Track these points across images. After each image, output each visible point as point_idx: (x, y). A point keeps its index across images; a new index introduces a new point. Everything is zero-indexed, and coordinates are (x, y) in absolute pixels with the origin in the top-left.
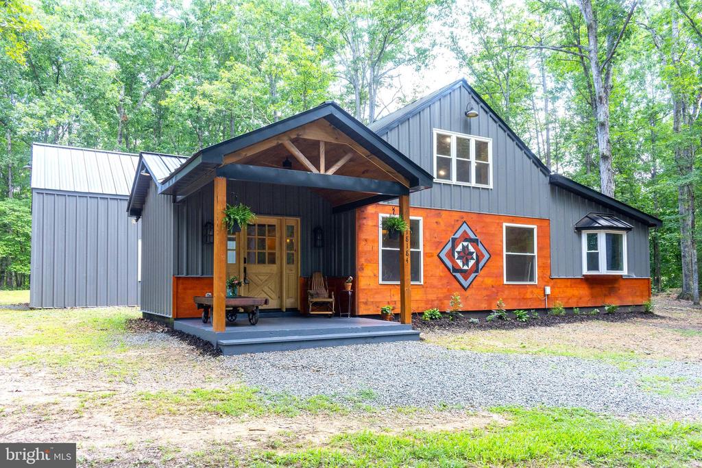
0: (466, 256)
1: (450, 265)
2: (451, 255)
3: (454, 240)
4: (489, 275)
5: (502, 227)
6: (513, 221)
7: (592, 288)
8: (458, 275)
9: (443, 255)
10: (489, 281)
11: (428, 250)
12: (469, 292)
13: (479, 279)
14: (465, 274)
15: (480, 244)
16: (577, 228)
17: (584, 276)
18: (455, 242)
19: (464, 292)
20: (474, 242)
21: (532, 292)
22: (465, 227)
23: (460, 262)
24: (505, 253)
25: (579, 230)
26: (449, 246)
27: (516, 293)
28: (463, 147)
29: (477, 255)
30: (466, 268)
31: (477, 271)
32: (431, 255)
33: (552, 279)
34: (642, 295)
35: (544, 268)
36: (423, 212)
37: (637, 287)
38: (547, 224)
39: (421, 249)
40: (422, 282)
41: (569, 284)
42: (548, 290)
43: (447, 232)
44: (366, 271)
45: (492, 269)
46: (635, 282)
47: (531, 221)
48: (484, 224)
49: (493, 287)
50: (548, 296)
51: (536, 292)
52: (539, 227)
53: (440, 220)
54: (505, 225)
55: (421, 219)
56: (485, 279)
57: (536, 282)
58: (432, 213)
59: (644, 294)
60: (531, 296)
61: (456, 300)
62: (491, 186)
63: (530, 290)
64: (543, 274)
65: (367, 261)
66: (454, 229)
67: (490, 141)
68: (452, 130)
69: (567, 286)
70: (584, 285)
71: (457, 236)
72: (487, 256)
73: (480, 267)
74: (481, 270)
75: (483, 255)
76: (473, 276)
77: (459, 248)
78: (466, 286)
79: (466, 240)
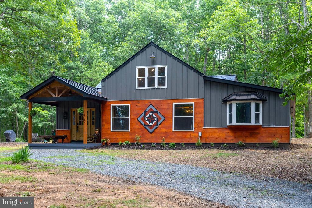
1: (143, 123)
2: (144, 119)
3: (145, 112)
4: (163, 127)
5: (172, 105)
6: (179, 102)
7: (235, 133)
8: (147, 127)
9: (139, 119)
10: (164, 130)
11: (132, 117)
12: (153, 135)
13: (158, 129)
14: (151, 127)
15: (159, 113)
16: (223, 101)
17: (228, 126)
18: (145, 114)
19: (150, 135)
20: (156, 113)
21: (190, 135)
22: (151, 106)
24: (174, 116)
25: (225, 102)
26: (143, 115)
27: (180, 135)
29: (157, 118)
30: (151, 124)
31: (157, 125)
32: (134, 119)
33: (205, 128)
34: (281, 137)
35: (199, 123)
36: (131, 102)
37: (277, 132)
38: (201, 101)
39: (129, 117)
40: (129, 131)
41: (217, 130)
42: (200, 134)
43: (142, 109)
44: (106, 126)
45: (166, 124)
46: (275, 129)
47: (191, 100)
48: (162, 104)
49: (166, 132)
50: (201, 137)
51: (193, 135)
52: (195, 103)
53: (138, 105)
54: (174, 104)
55: (129, 105)
56: (162, 129)
57: (193, 130)
58: (134, 102)
59: (283, 136)
60: (190, 137)
61: (138, 137)
62: (166, 86)
63: (189, 134)
64: (199, 126)
65: (106, 123)
66: (145, 108)
67: (166, 67)
68: (146, 65)
69: (215, 132)
70: (228, 131)
71: (147, 110)
72: (163, 118)
73: (159, 123)
74: (160, 125)
75: (161, 119)
76: (155, 127)
77: (148, 116)
78: (151, 132)
79: (151, 112)
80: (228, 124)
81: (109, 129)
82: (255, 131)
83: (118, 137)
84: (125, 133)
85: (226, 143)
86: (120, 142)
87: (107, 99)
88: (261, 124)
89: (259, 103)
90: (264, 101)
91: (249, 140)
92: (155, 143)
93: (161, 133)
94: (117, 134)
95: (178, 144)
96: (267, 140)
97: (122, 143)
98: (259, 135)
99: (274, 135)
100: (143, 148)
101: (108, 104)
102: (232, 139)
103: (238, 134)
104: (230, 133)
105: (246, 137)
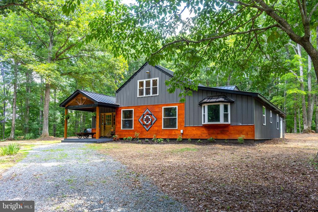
0: (147, 120)
1: (142, 123)
2: (142, 120)
3: (143, 115)
4: (156, 126)
5: (162, 108)
6: (167, 106)
7: (209, 131)
8: (145, 126)
9: (140, 120)
10: (156, 128)
12: (148, 132)
13: (152, 127)
14: (147, 126)
15: (153, 115)
16: (199, 104)
18: (144, 116)
19: (147, 132)
20: (151, 115)
21: (175, 132)
22: (147, 110)
23: (145, 122)
24: (163, 117)
25: (201, 104)
26: (142, 117)
27: (168, 132)
28: (148, 83)
29: (151, 119)
30: (147, 124)
31: (151, 125)
32: (136, 120)
33: (185, 127)
34: (247, 134)
35: (181, 122)
36: (134, 107)
37: (243, 130)
38: (183, 105)
39: (133, 119)
40: (133, 129)
41: (194, 128)
42: (182, 131)
43: (141, 113)
44: (118, 126)
45: (157, 124)
46: (242, 127)
47: (175, 104)
48: (155, 108)
49: (158, 130)
50: (182, 134)
51: (177, 132)
52: (178, 106)
53: (139, 109)
54: (163, 107)
55: (133, 109)
56: (155, 127)
57: (177, 128)
58: (137, 107)
59: (249, 133)
60: (174, 134)
61: (137, 134)
62: (158, 94)
63: (173, 131)
64: (181, 125)
65: (118, 123)
66: (144, 111)
67: (158, 79)
68: (144, 79)
69: (193, 130)
70: (203, 129)
71: (145, 113)
72: (155, 119)
73: (153, 123)
74: (153, 124)
75: (154, 119)
76: (150, 126)
77: (145, 117)
78: (147, 130)
79: (147, 114)
80: (203, 124)
81: (120, 127)
82: (225, 129)
83: (125, 134)
84: (130, 131)
85: (200, 139)
86: (125, 138)
87: (119, 105)
88: (229, 122)
89: (227, 105)
90: (232, 103)
91: (220, 137)
92: (147, 139)
93: (154, 131)
94: (126, 131)
95: (165, 139)
96: (235, 136)
97: (126, 139)
98: (228, 132)
99: (240, 133)
100: (139, 143)
101: (119, 109)
102: (207, 136)
103: (211, 131)
104: (205, 131)
105: (218, 134)
